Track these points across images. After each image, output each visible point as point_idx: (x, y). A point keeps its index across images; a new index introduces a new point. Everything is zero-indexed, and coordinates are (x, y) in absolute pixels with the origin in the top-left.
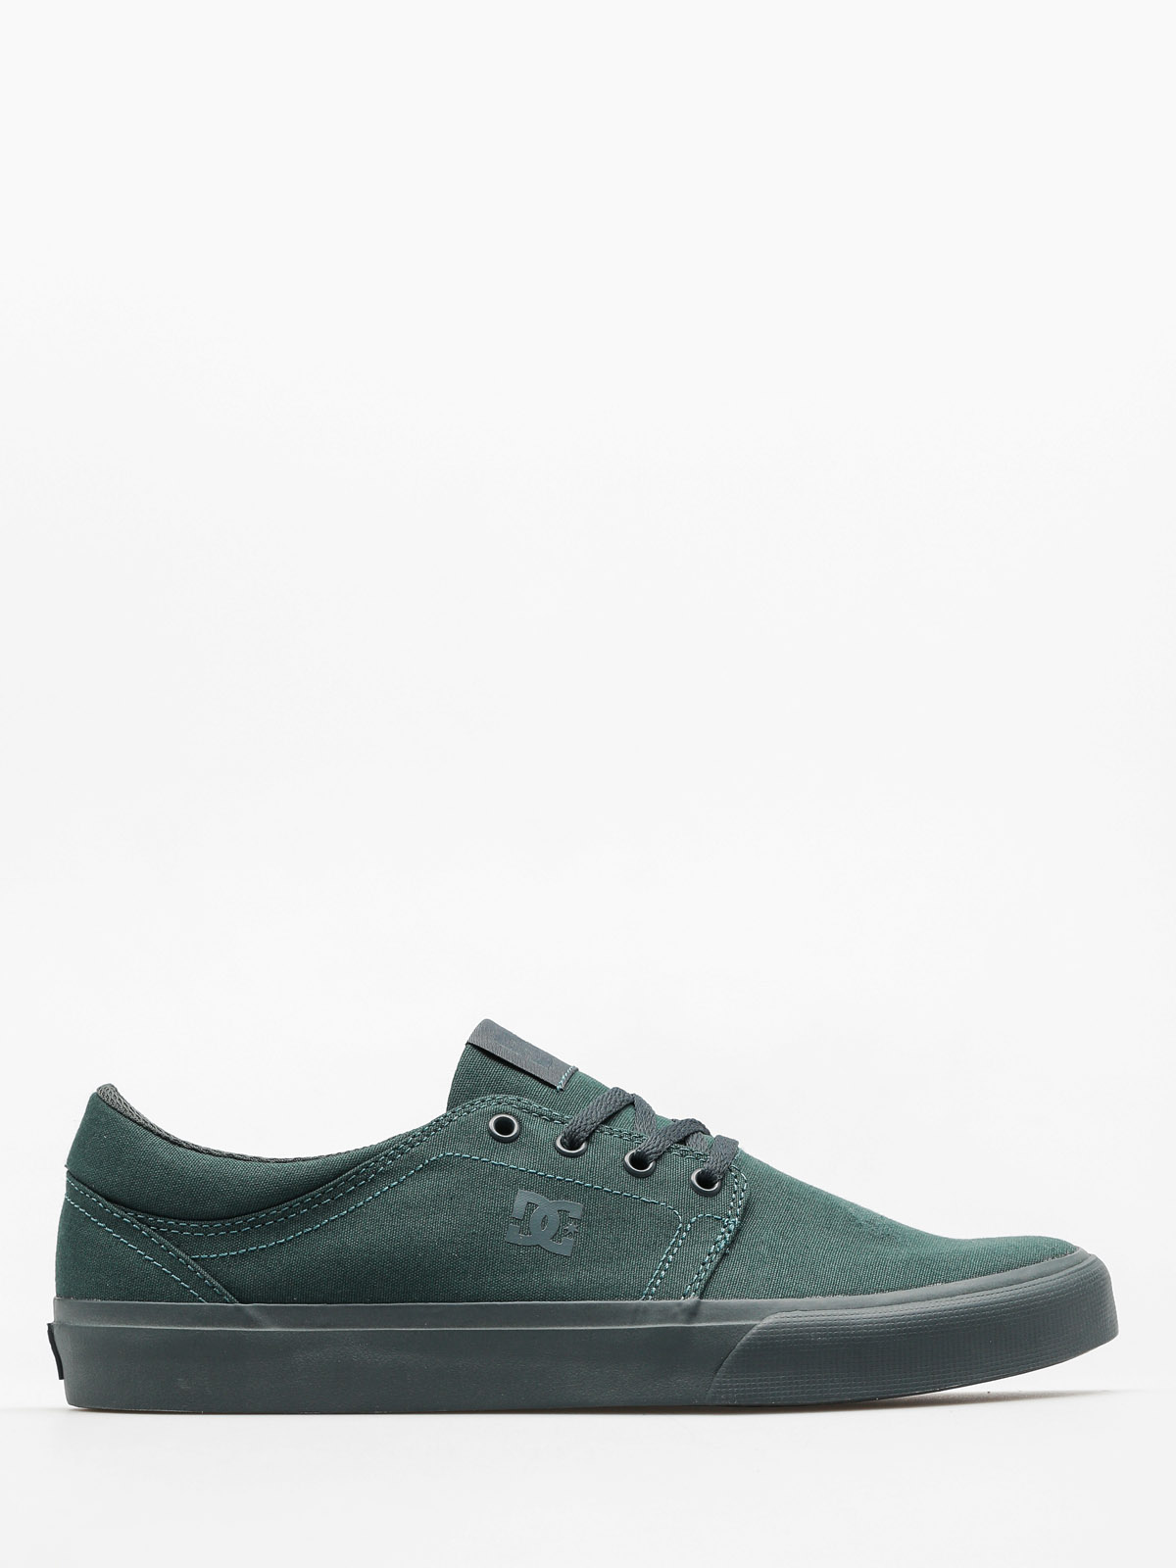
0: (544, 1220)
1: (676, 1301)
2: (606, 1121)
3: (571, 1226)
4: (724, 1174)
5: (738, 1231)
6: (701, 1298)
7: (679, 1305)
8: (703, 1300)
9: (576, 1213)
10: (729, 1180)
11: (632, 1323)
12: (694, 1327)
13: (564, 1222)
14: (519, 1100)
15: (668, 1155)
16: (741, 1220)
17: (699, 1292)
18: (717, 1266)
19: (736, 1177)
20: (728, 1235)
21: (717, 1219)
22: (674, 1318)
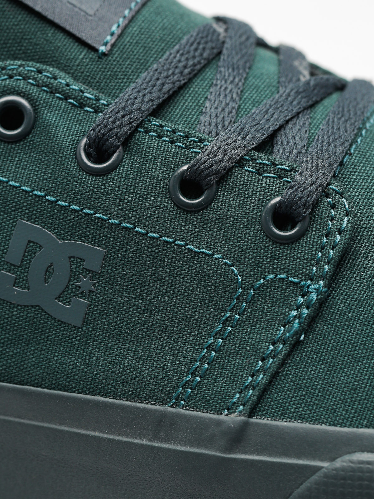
0: (49, 271)
1: (215, 416)
2: (157, 112)
3: (84, 281)
4: (316, 204)
5: (322, 303)
6: (250, 416)
7: (219, 423)
8: (254, 420)
9: (95, 264)
10: (324, 211)
11: (155, 438)
12: (235, 459)
13: (74, 276)
14: (40, 72)
15: (238, 171)
16: (329, 286)
17: (248, 407)
18: (283, 363)
19: (333, 207)
20: (305, 311)
21: (294, 283)
22: (209, 442)
